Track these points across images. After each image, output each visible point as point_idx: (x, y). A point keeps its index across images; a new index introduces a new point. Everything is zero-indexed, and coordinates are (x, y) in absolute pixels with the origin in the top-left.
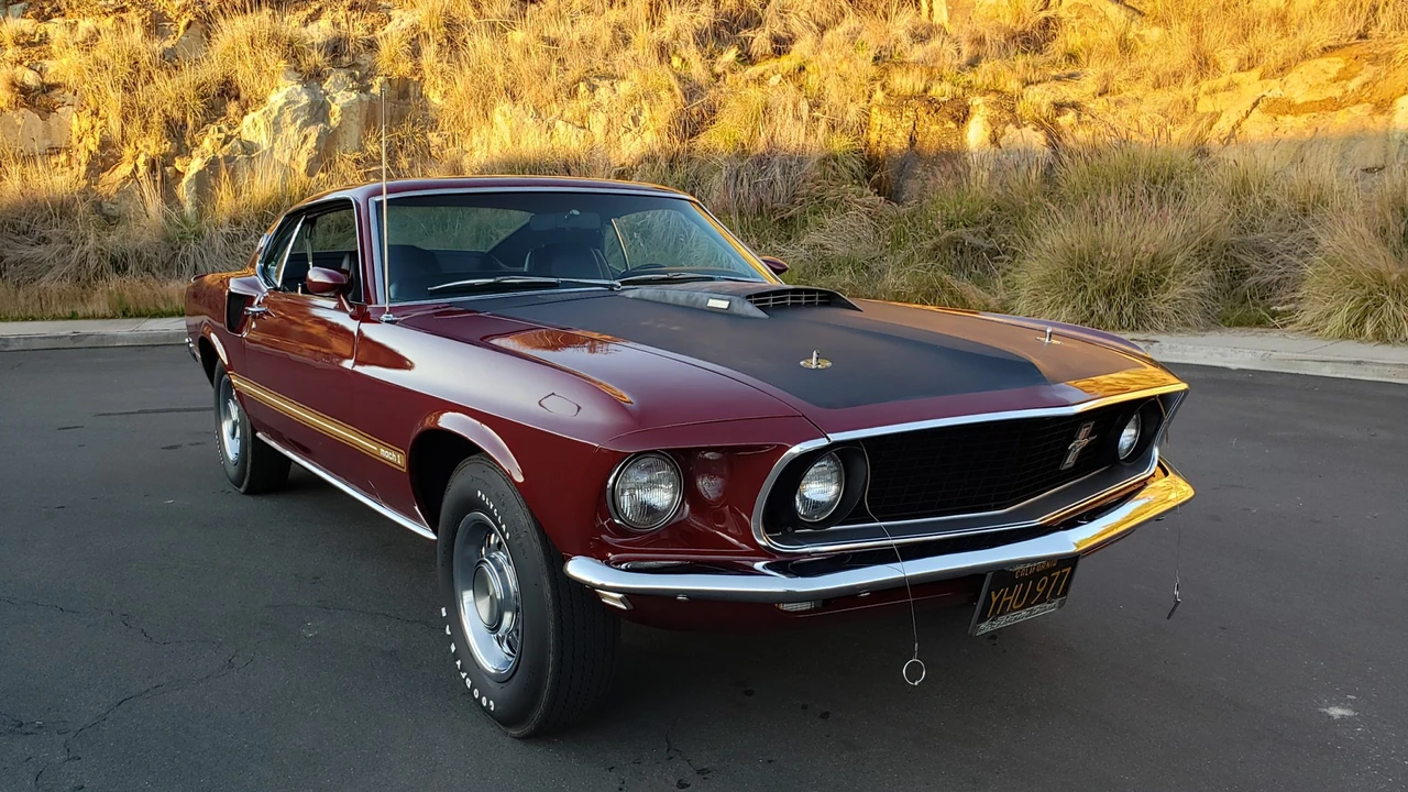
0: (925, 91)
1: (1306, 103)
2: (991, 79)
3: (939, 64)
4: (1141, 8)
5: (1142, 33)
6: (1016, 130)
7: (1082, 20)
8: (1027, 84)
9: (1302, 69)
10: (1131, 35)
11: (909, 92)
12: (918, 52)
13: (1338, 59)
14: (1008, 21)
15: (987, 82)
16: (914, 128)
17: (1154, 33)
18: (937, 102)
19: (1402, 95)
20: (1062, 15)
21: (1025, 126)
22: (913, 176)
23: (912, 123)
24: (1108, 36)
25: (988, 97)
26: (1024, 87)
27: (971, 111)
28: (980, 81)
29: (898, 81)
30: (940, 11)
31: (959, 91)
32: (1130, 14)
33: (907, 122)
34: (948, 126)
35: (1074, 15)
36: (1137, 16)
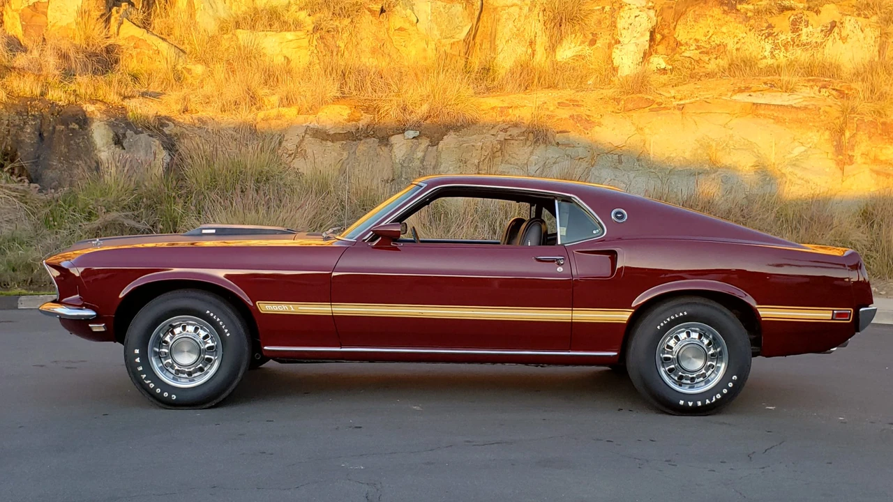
0: (42, 94)
1: (335, 133)
2: (93, 90)
3: (44, 73)
4: (182, 48)
5: (188, 67)
6: (134, 135)
7: (139, 50)
8: (125, 97)
9: (326, 111)
10: (179, 67)
11: (28, 94)
12: (21, 60)
13: (345, 107)
14: (77, 42)
15: (89, 93)
16: (41, 126)
17: (199, 69)
18: (57, 105)
19: (393, 135)
20: (120, 43)
21: (142, 133)
22: (49, 167)
23: (38, 120)
24: (161, 66)
25: (97, 105)
26: (123, 100)
27: (88, 116)
28: (83, 91)
29: (15, 84)
30: (13, 24)
31: (72, 98)
32: (178, 51)
33: (34, 120)
34: (71, 126)
35: (132, 45)
36: (181, 54)
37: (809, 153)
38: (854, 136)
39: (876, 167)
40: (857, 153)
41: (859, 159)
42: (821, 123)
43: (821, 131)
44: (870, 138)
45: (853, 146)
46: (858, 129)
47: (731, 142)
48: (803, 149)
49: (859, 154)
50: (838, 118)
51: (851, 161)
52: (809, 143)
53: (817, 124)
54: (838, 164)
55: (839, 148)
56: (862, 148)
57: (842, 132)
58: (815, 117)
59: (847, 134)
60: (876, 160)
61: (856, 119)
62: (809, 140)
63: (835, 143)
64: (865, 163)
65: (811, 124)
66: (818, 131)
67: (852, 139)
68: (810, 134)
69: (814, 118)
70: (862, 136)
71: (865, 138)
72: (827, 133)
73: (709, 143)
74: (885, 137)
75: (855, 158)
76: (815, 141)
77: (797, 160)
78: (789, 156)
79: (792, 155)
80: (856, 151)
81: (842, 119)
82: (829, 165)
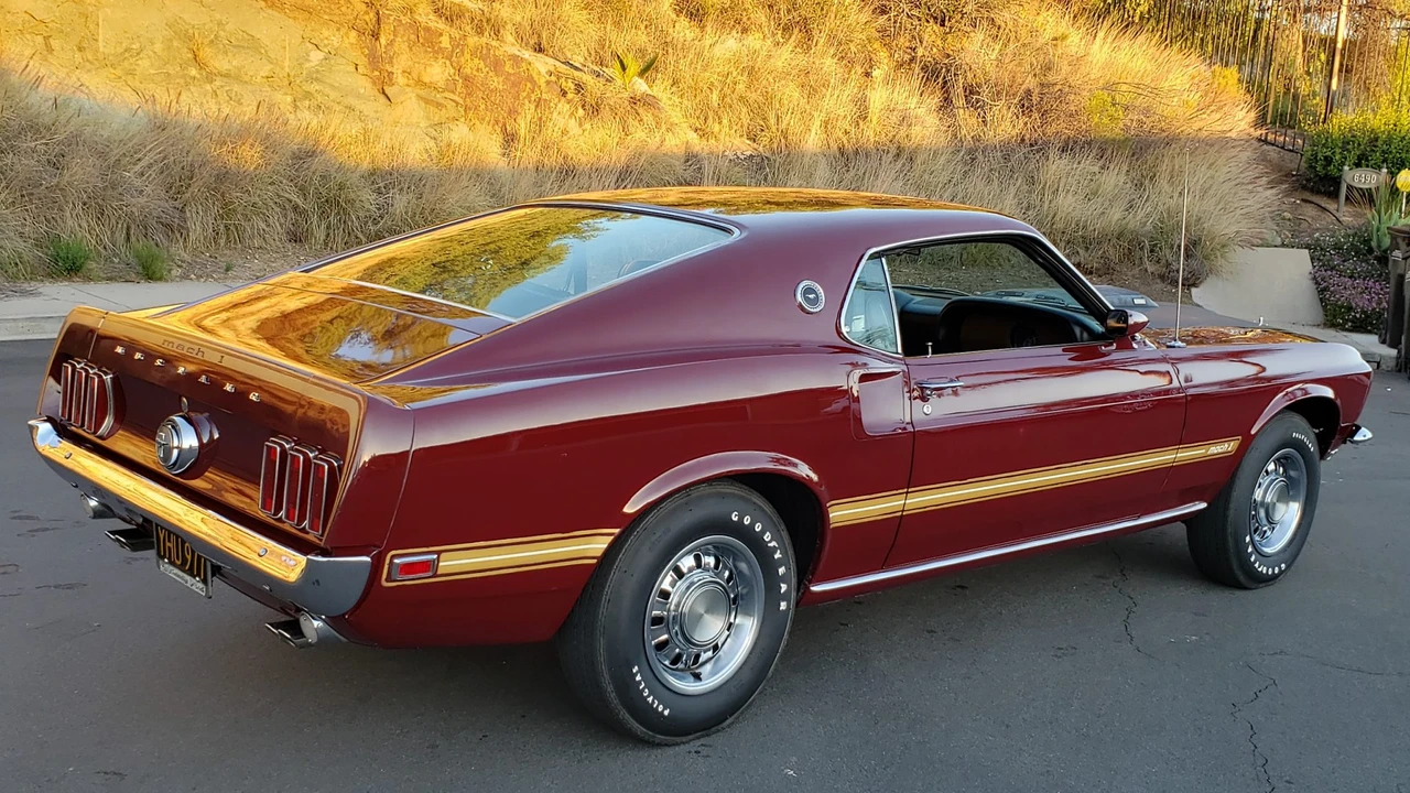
37: (333, 62)
38: (391, 43)
39: (421, 92)
40: (397, 69)
41: (401, 80)
42: (342, 17)
43: (343, 31)
44: (411, 49)
45: (391, 58)
46: (395, 33)
47: (222, 33)
48: (321, 55)
49: (400, 71)
50: (366, 13)
51: (391, 80)
52: (326, 46)
53: (336, 19)
54: (374, 83)
55: (374, 60)
56: (403, 63)
57: (376, 36)
58: (332, 6)
59: (383, 40)
60: (420, 82)
61: (392, 18)
62: (326, 42)
63: (367, 52)
64: (408, 85)
65: (326, 17)
66: (338, 30)
67: (389, 48)
68: (326, 33)
69: (329, 7)
70: (401, 45)
71: (405, 46)
72: (353, 34)
73: (187, 31)
74: (429, 50)
75: (395, 76)
76: (335, 44)
77: (318, 71)
78: (307, 65)
79: (313, 64)
80: (396, 67)
81: (372, 15)
82: (364, 85)
